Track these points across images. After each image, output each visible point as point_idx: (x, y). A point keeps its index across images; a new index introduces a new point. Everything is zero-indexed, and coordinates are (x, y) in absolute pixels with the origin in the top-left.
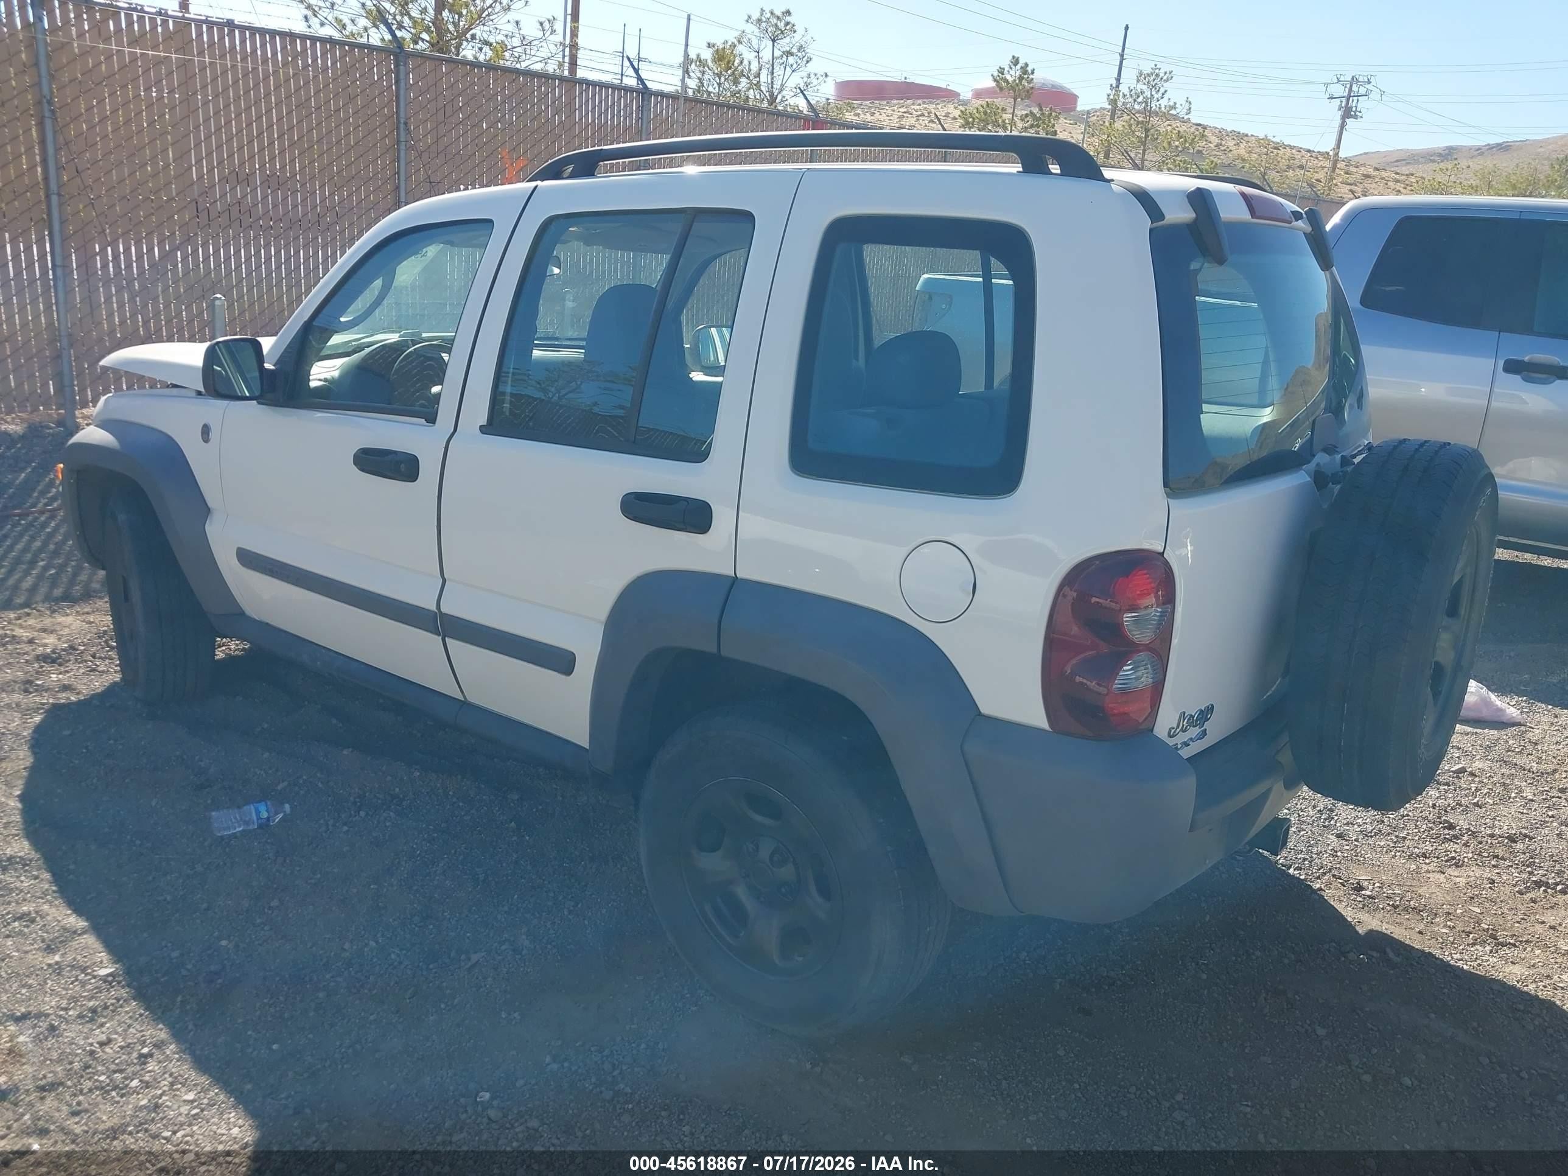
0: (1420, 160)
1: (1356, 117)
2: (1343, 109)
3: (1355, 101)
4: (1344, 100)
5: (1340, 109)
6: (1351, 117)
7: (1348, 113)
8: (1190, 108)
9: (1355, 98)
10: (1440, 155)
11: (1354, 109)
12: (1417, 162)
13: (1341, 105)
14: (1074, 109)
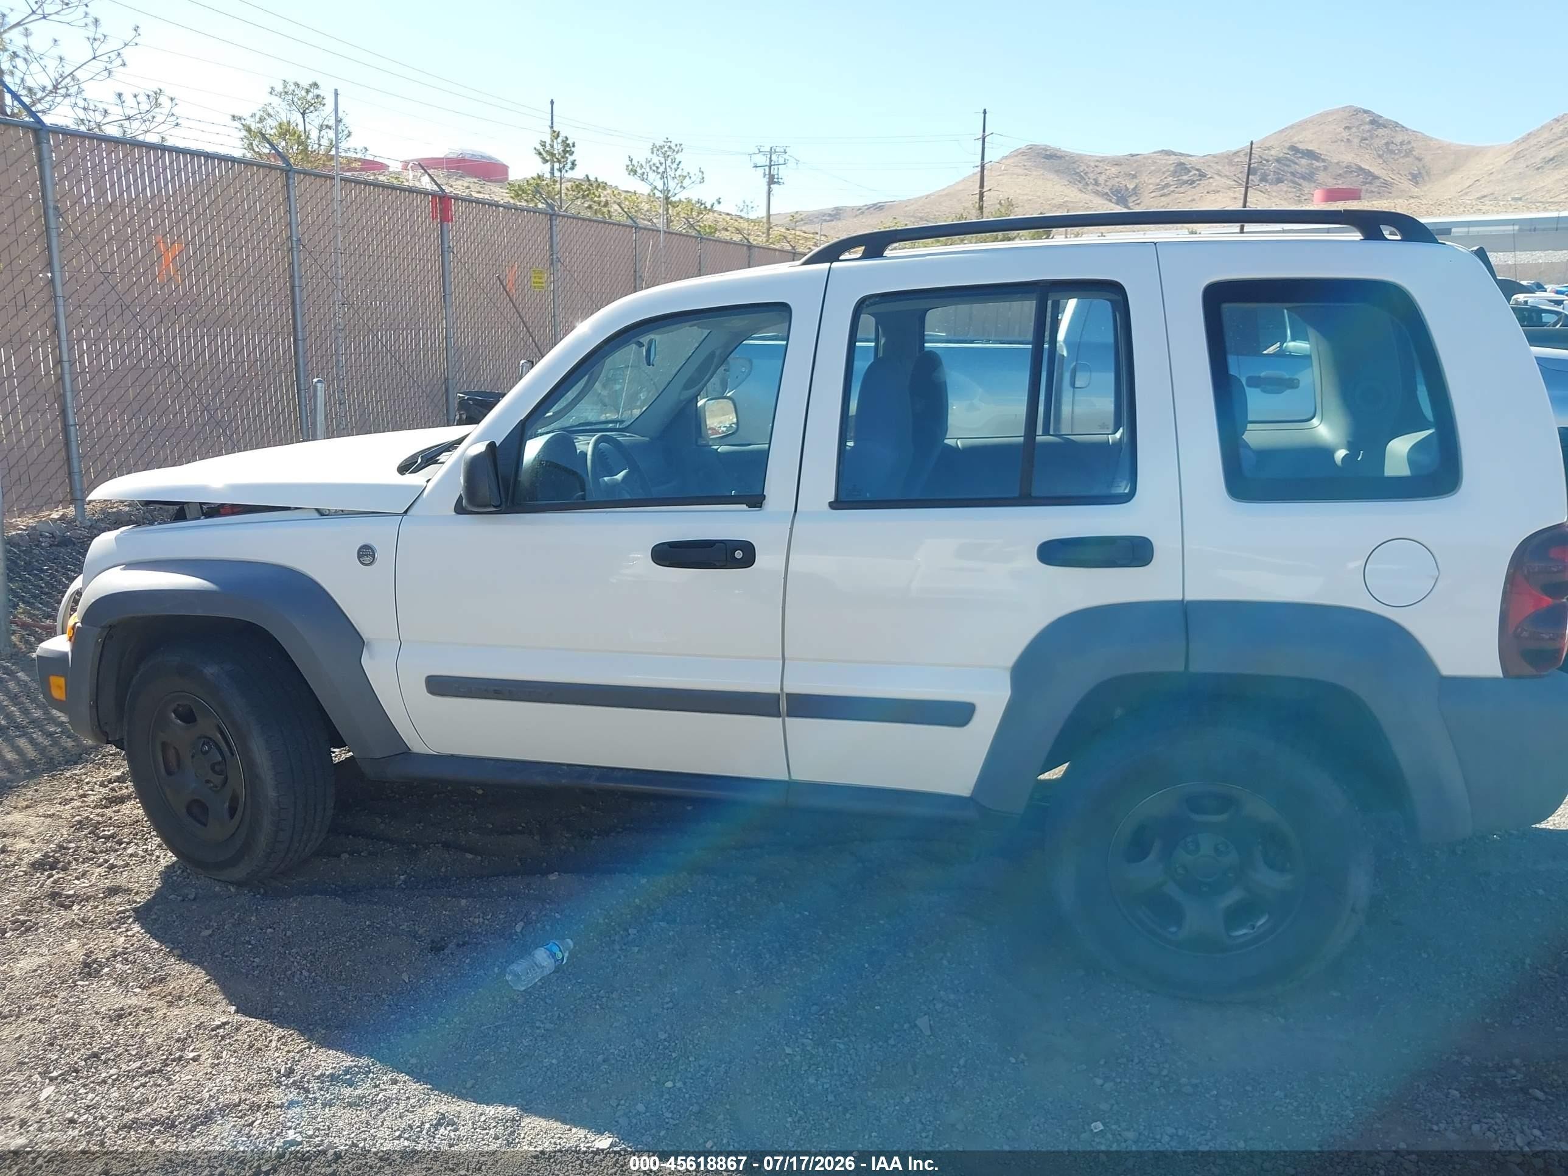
0: (815, 220)
1: (778, 183)
2: (767, 176)
3: (776, 169)
4: (767, 169)
5: (764, 177)
6: (775, 183)
7: (772, 180)
8: (703, 178)
9: (776, 167)
10: (830, 215)
11: (776, 176)
12: (811, 222)
13: (764, 173)
14: (507, 179)
